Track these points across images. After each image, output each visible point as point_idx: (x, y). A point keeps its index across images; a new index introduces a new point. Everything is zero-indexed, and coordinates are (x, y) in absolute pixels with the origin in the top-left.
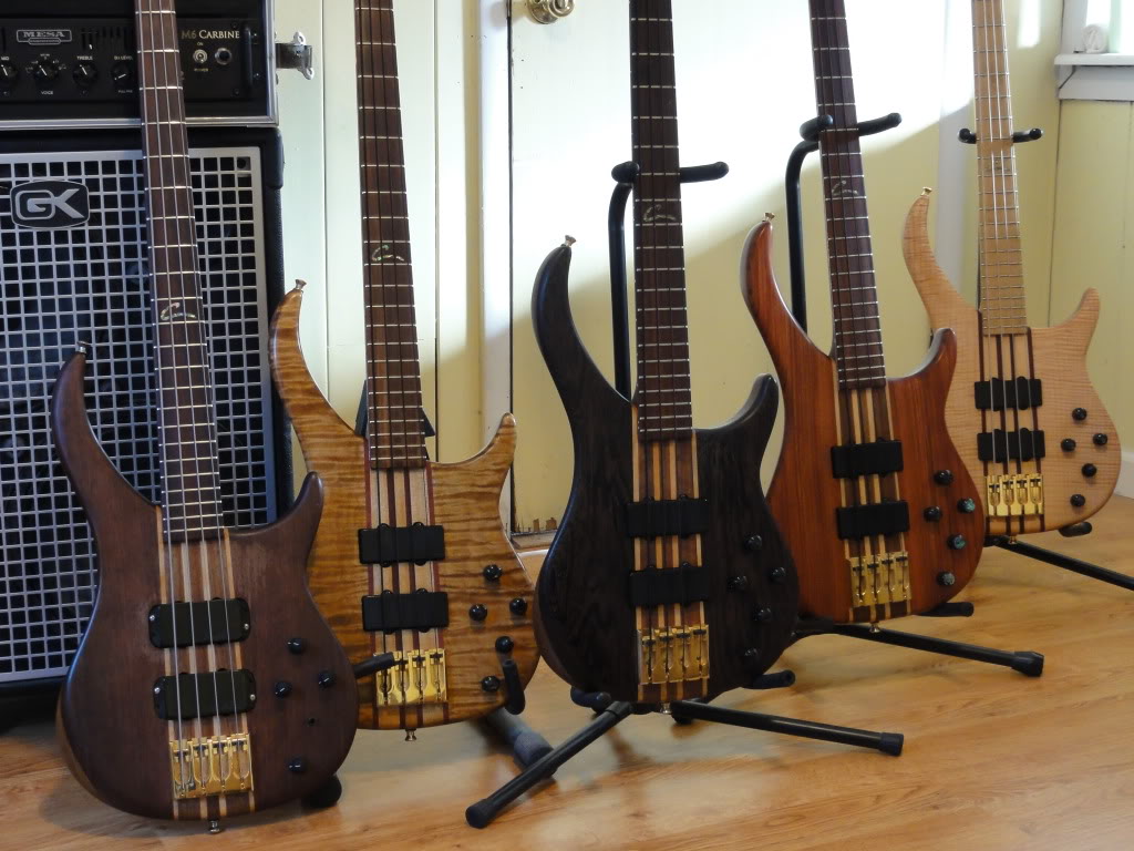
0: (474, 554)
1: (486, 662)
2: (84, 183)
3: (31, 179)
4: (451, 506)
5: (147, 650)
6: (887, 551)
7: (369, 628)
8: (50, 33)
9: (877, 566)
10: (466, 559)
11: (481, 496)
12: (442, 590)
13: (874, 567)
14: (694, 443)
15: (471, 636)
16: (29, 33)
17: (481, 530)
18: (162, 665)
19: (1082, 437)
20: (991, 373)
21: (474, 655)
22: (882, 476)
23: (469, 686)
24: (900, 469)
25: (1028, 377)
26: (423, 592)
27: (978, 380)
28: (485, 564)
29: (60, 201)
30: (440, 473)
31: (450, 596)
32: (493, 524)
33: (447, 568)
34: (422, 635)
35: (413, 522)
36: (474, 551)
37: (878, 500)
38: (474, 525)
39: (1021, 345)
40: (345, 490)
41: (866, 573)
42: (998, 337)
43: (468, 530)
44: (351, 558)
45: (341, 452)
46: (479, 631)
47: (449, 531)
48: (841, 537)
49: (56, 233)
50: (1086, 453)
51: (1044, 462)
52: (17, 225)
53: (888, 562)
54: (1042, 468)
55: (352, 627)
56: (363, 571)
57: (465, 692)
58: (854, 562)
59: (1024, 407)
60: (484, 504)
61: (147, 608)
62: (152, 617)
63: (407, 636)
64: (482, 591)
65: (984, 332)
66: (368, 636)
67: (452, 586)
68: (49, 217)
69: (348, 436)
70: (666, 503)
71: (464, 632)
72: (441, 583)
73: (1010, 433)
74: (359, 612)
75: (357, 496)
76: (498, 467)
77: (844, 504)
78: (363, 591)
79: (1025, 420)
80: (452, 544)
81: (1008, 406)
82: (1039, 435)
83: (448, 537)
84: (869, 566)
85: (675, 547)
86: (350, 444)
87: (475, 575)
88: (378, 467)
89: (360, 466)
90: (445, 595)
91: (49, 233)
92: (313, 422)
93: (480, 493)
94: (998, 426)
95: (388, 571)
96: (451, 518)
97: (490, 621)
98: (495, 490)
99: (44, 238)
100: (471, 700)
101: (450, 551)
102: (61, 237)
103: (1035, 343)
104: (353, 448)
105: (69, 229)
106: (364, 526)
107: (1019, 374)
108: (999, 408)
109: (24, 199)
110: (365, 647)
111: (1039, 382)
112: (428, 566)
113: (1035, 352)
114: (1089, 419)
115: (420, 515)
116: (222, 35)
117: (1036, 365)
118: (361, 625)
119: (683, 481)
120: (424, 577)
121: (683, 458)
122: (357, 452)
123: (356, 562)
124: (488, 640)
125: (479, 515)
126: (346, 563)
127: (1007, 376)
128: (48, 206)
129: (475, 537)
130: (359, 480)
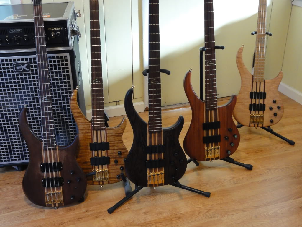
0: (116, 149)
1: (118, 172)
2: (29, 63)
3: (17, 62)
4: (111, 138)
5: (40, 173)
6: (215, 146)
7: (92, 164)
8: (17, 30)
9: (212, 150)
10: (114, 149)
11: (118, 136)
12: (108, 156)
13: (211, 150)
14: (162, 133)
15: (114, 166)
16: (12, 30)
17: (118, 143)
18: (43, 176)
19: (275, 107)
20: (254, 90)
21: (115, 170)
22: (215, 129)
23: (114, 177)
24: (219, 128)
25: (263, 92)
26: (104, 157)
27: (251, 92)
28: (118, 151)
29: (24, 67)
30: (109, 131)
31: (110, 157)
32: (120, 142)
33: (110, 151)
34: (103, 166)
35: (102, 141)
36: (116, 148)
37: (213, 134)
38: (116, 142)
39: (262, 84)
40: (87, 135)
41: (209, 151)
42: (257, 82)
43: (114, 143)
44: (88, 149)
45: (86, 126)
46: (116, 165)
47: (110, 143)
48: (204, 143)
49: (24, 73)
50: (275, 110)
51: (265, 112)
52: (15, 72)
53: (215, 149)
54: (264, 113)
55: (88, 164)
56: (90, 152)
57: (113, 178)
58: (206, 149)
59: (261, 99)
60: (119, 137)
61: (40, 164)
62: (41, 166)
63: (100, 166)
64: (118, 156)
65: (254, 81)
66: (92, 166)
67: (111, 155)
68: (22, 70)
69: (87, 123)
70: (155, 146)
71: (113, 165)
72: (108, 155)
73: (257, 104)
74: (90, 161)
75: (89, 136)
76: (122, 129)
77: (205, 136)
78: (91, 156)
79: (261, 102)
80: (111, 146)
81: (257, 98)
82: (264, 106)
83: (110, 145)
84: (210, 150)
85: (157, 155)
86: (88, 124)
87: (116, 153)
88: (94, 130)
89: (90, 129)
90: (109, 157)
91: (22, 74)
92: (79, 120)
93: (118, 135)
94: (255, 103)
95: (96, 152)
96: (111, 141)
97: (119, 163)
98: (121, 134)
99: (21, 75)
100: (114, 179)
101: (110, 148)
102: (25, 74)
103: (266, 84)
104: (89, 125)
105: (27, 73)
106: (91, 143)
107: (261, 91)
108: (255, 98)
109: (16, 67)
110: (91, 168)
111: (266, 93)
112: (106, 151)
113: (266, 86)
114: (277, 103)
115: (104, 140)
116: (58, 29)
117: (265, 89)
118: (90, 164)
119: (159, 141)
120: (105, 153)
121: (159, 136)
122: (90, 126)
123: (89, 150)
124: (119, 167)
125: (117, 140)
126: (87, 150)
127: (258, 91)
128: (21, 68)
129: (116, 145)
130: (90, 132)
